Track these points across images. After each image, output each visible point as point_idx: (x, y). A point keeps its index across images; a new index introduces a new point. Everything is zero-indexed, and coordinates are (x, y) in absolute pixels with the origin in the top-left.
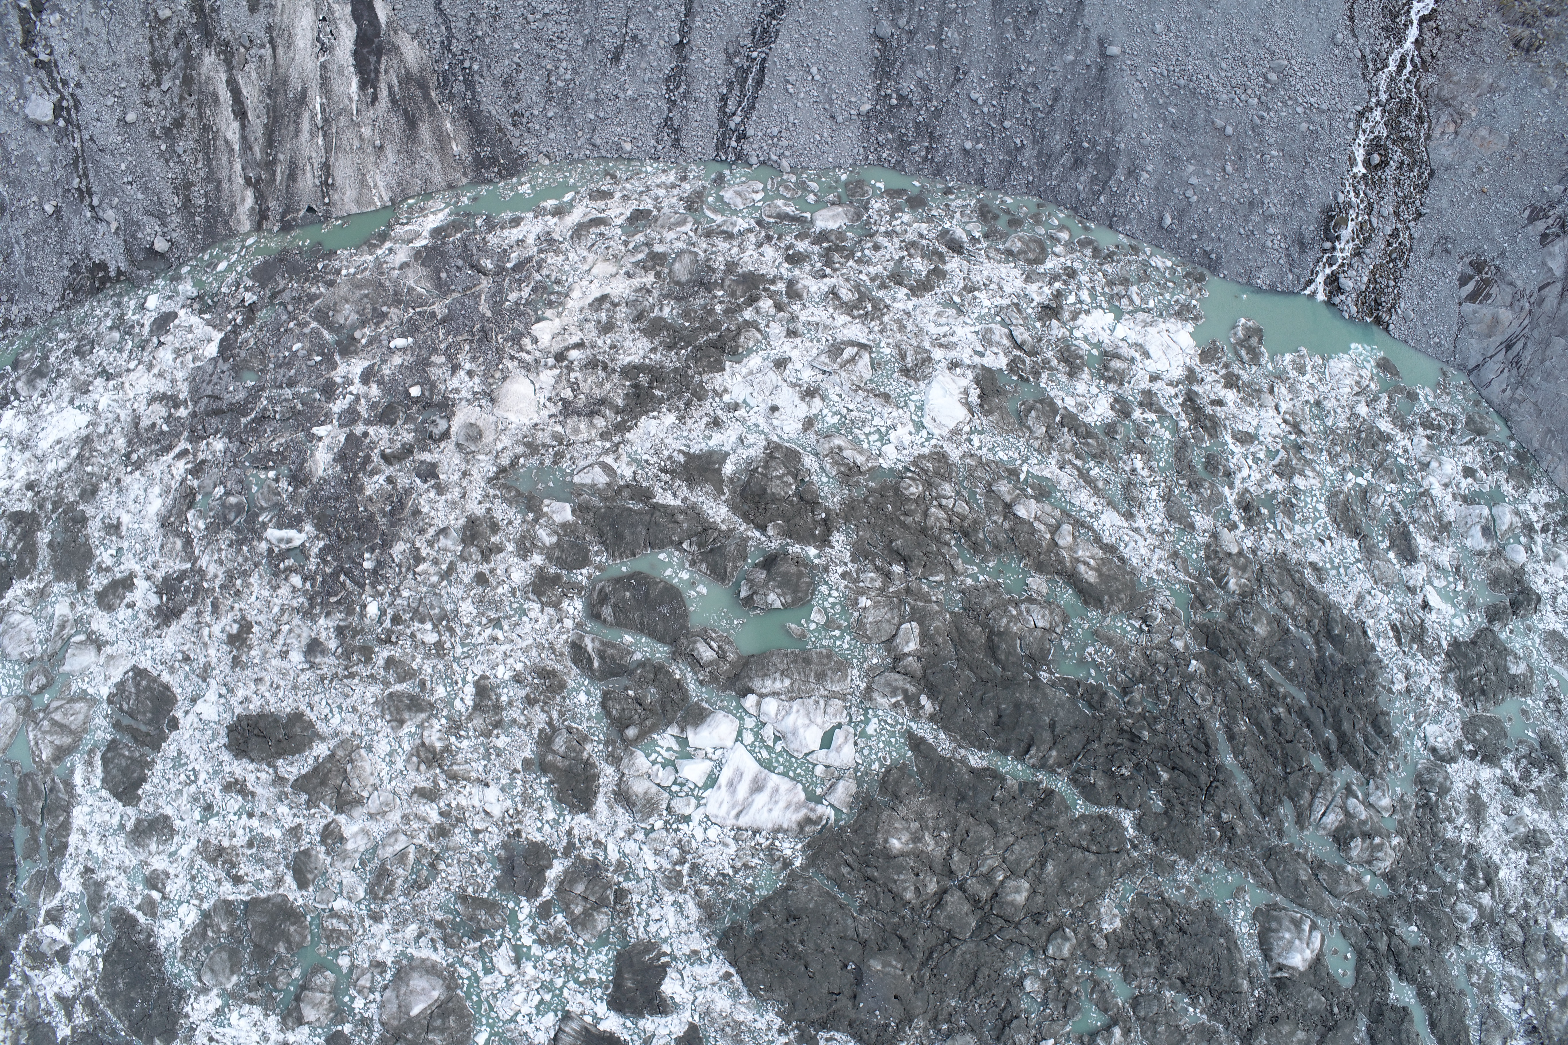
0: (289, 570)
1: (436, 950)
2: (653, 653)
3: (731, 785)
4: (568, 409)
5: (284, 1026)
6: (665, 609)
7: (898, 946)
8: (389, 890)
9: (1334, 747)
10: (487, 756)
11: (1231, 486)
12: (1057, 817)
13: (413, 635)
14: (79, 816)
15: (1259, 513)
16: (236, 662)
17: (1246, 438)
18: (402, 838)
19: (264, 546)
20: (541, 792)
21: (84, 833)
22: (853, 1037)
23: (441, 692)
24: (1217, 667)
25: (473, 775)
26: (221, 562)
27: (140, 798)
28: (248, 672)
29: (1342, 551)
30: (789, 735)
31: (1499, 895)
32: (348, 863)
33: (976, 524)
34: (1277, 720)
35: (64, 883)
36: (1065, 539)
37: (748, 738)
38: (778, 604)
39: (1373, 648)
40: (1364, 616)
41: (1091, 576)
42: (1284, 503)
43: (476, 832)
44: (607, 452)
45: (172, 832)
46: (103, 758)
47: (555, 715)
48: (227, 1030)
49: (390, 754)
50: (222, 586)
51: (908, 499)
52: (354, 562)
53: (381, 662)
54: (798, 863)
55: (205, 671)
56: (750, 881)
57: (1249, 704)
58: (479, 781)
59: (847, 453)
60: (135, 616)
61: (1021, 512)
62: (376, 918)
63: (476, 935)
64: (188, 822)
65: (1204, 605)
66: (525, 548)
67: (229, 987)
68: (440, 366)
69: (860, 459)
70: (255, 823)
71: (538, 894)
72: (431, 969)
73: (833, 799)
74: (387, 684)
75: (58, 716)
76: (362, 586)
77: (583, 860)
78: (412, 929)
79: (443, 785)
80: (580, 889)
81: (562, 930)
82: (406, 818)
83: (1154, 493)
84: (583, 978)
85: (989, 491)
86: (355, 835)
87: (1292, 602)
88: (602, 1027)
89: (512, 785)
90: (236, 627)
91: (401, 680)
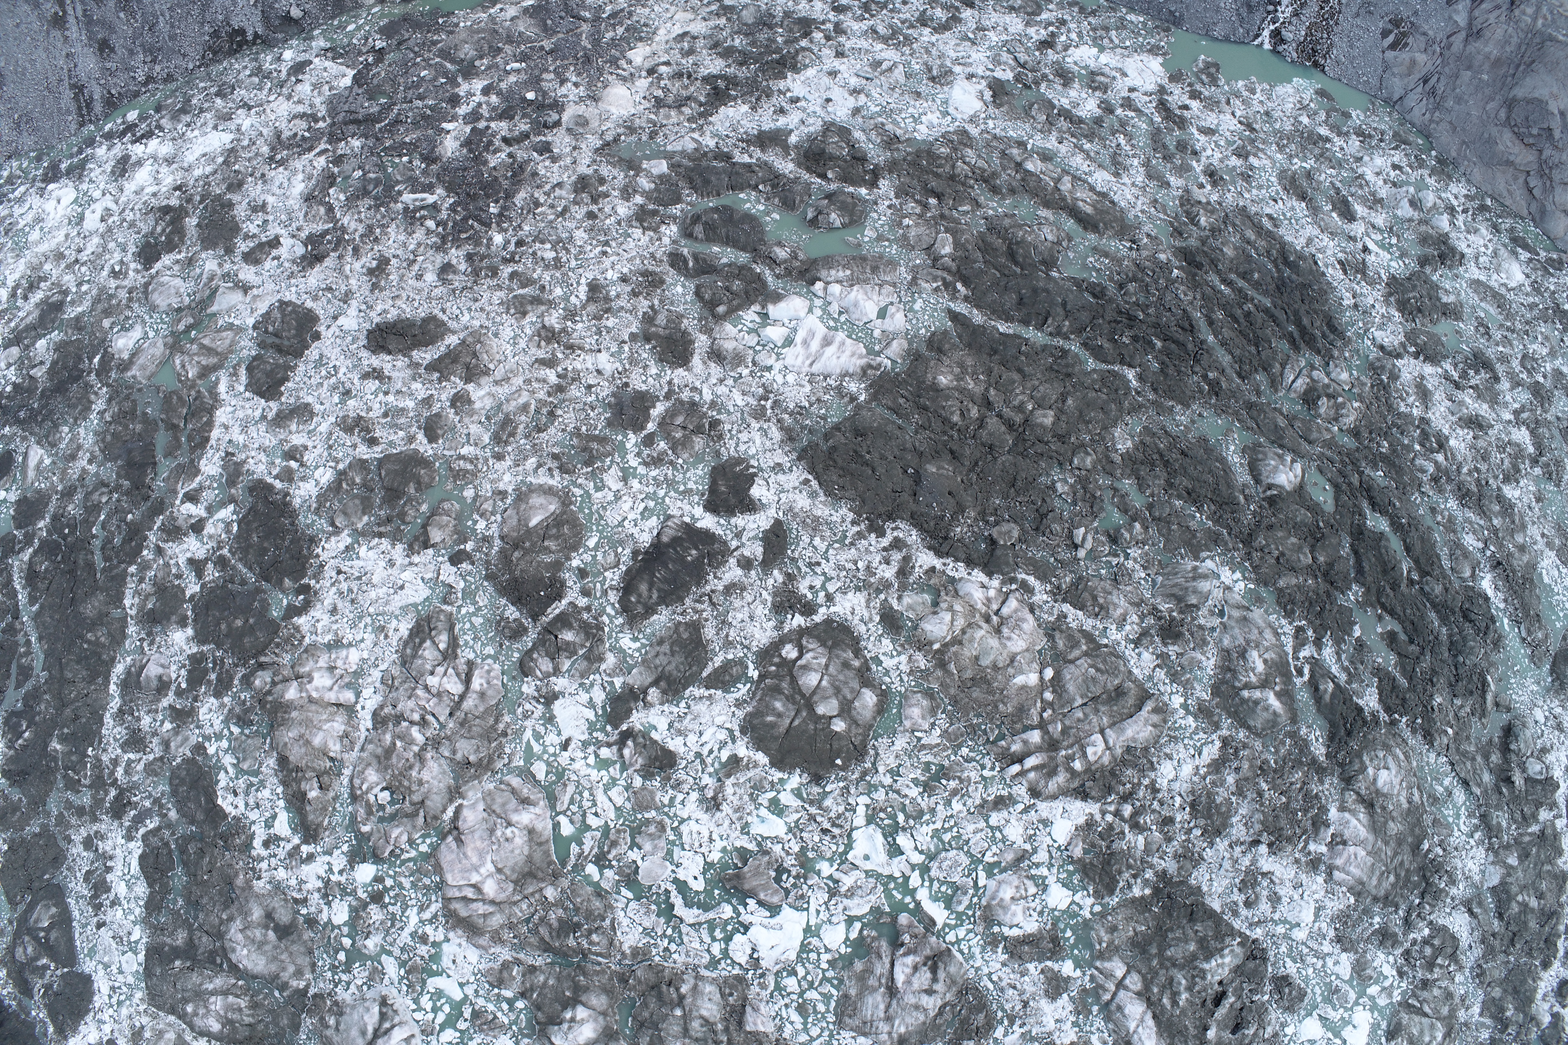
0: (423, 218)
1: (552, 476)
2: (736, 258)
3: (805, 343)
4: (659, 103)
5: (411, 550)
6: (746, 227)
7: (949, 457)
8: (512, 434)
9: (1296, 335)
10: (599, 333)
11: (1198, 161)
12: (1073, 366)
13: (534, 254)
14: (221, 415)
15: (1222, 178)
16: (375, 287)
17: (1208, 132)
18: (526, 393)
19: (400, 206)
20: (645, 355)
21: (226, 427)
22: (915, 526)
23: (558, 292)
24: (1196, 275)
25: (587, 347)
26: (361, 221)
27: (282, 394)
28: (387, 293)
29: (1293, 208)
30: (852, 309)
31: (1450, 455)
32: (475, 418)
33: (994, 175)
34: (1248, 314)
35: (203, 468)
36: (1066, 185)
37: (818, 312)
38: (838, 223)
39: (1323, 274)
40: (1313, 251)
41: (1089, 209)
42: (1242, 174)
43: (589, 387)
44: (693, 130)
45: (312, 414)
46: (247, 369)
47: (656, 302)
48: (356, 563)
49: (514, 338)
50: (362, 236)
51: (939, 157)
52: (481, 209)
53: (506, 275)
54: (862, 398)
55: (346, 295)
56: (823, 411)
57: (1223, 301)
58: (591, 351)
59: (889, 127)
60: (281, 265)
61: (1030, 166)
62: (499, 457)
63: (587, 463)
64: (327, 405)
65: (1181, 234)
66: (627, 193)
67: (360, 526)
68: (550, 81)
69: (899, 132)
70: (391, 398)
71: (643, 428)
72: (549, 491)
73: (889, 352)
74: (511, 290)
75: (206, 342)
76: (488, 225)
77: (682, 402)
78: (532, 462)
79: (560, 356)
80: (679, 420)
81: (665, 452)
82: (528, 382)
83: (1136, 162)
84: (682, 488)
85: (1003, 154)
86: (481, 398)
87: (1253, 237)
88: (699, 525)
89: (620, 351)
90: (374, 263)
91: (523, 286)
